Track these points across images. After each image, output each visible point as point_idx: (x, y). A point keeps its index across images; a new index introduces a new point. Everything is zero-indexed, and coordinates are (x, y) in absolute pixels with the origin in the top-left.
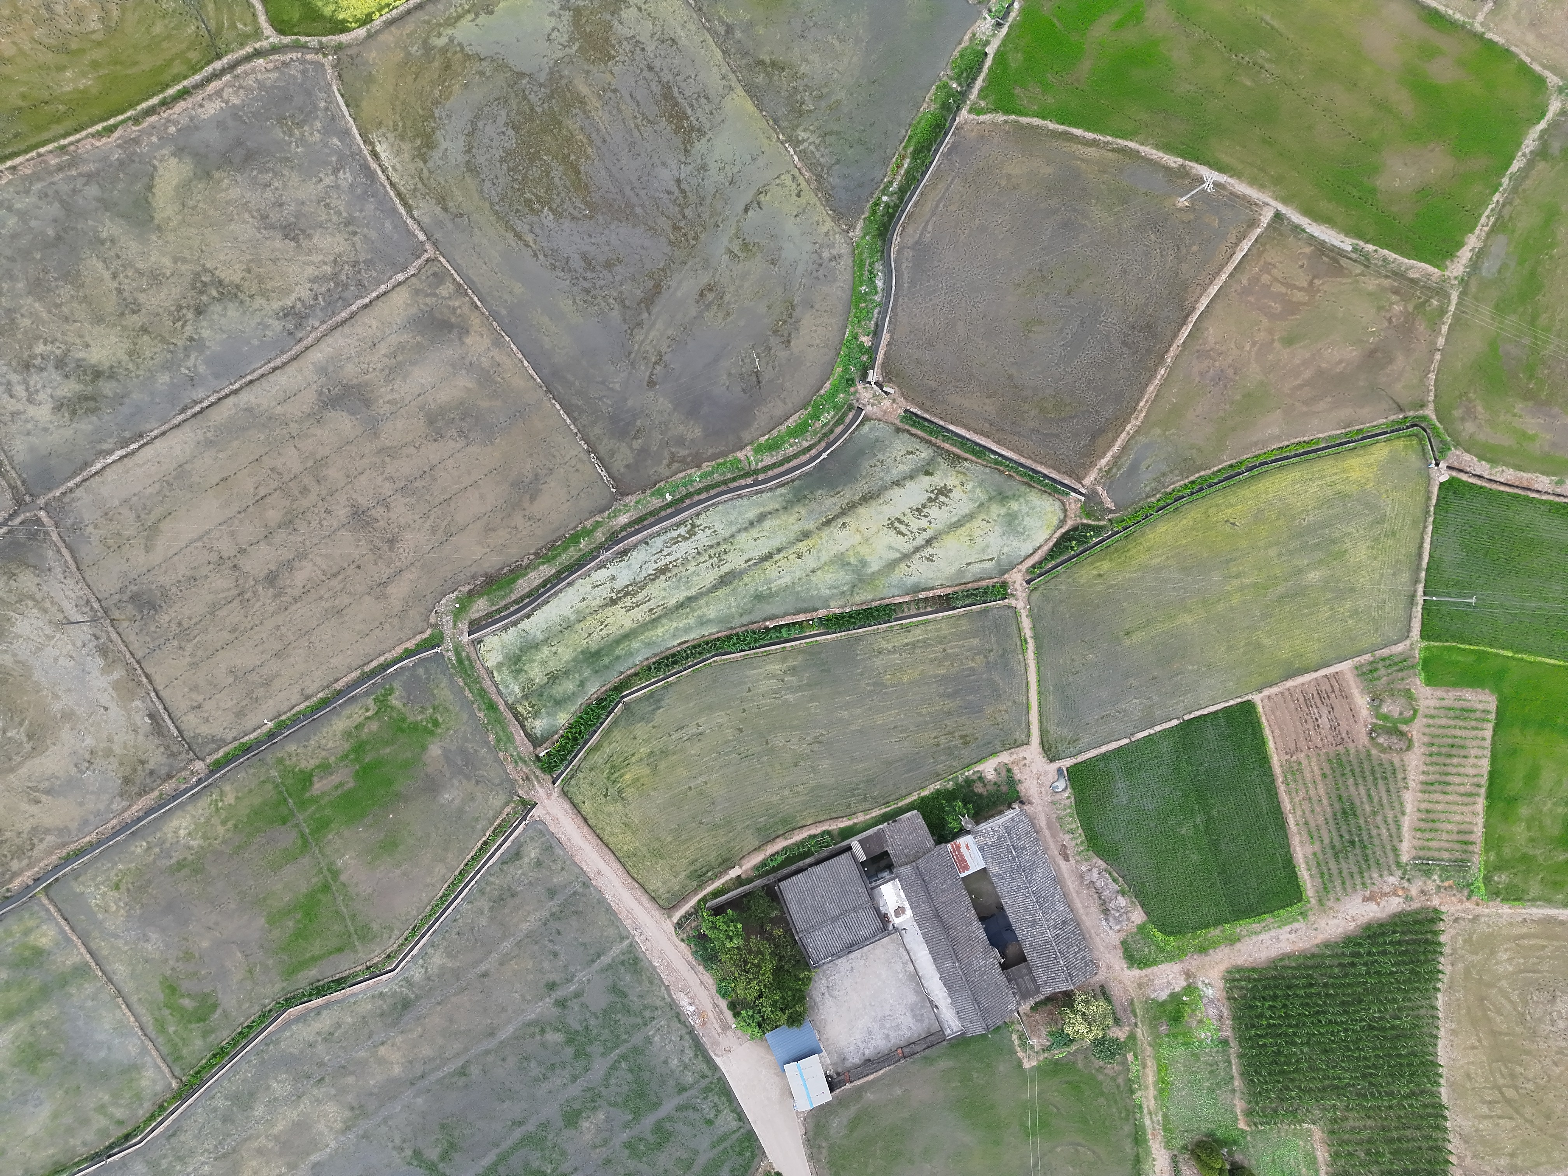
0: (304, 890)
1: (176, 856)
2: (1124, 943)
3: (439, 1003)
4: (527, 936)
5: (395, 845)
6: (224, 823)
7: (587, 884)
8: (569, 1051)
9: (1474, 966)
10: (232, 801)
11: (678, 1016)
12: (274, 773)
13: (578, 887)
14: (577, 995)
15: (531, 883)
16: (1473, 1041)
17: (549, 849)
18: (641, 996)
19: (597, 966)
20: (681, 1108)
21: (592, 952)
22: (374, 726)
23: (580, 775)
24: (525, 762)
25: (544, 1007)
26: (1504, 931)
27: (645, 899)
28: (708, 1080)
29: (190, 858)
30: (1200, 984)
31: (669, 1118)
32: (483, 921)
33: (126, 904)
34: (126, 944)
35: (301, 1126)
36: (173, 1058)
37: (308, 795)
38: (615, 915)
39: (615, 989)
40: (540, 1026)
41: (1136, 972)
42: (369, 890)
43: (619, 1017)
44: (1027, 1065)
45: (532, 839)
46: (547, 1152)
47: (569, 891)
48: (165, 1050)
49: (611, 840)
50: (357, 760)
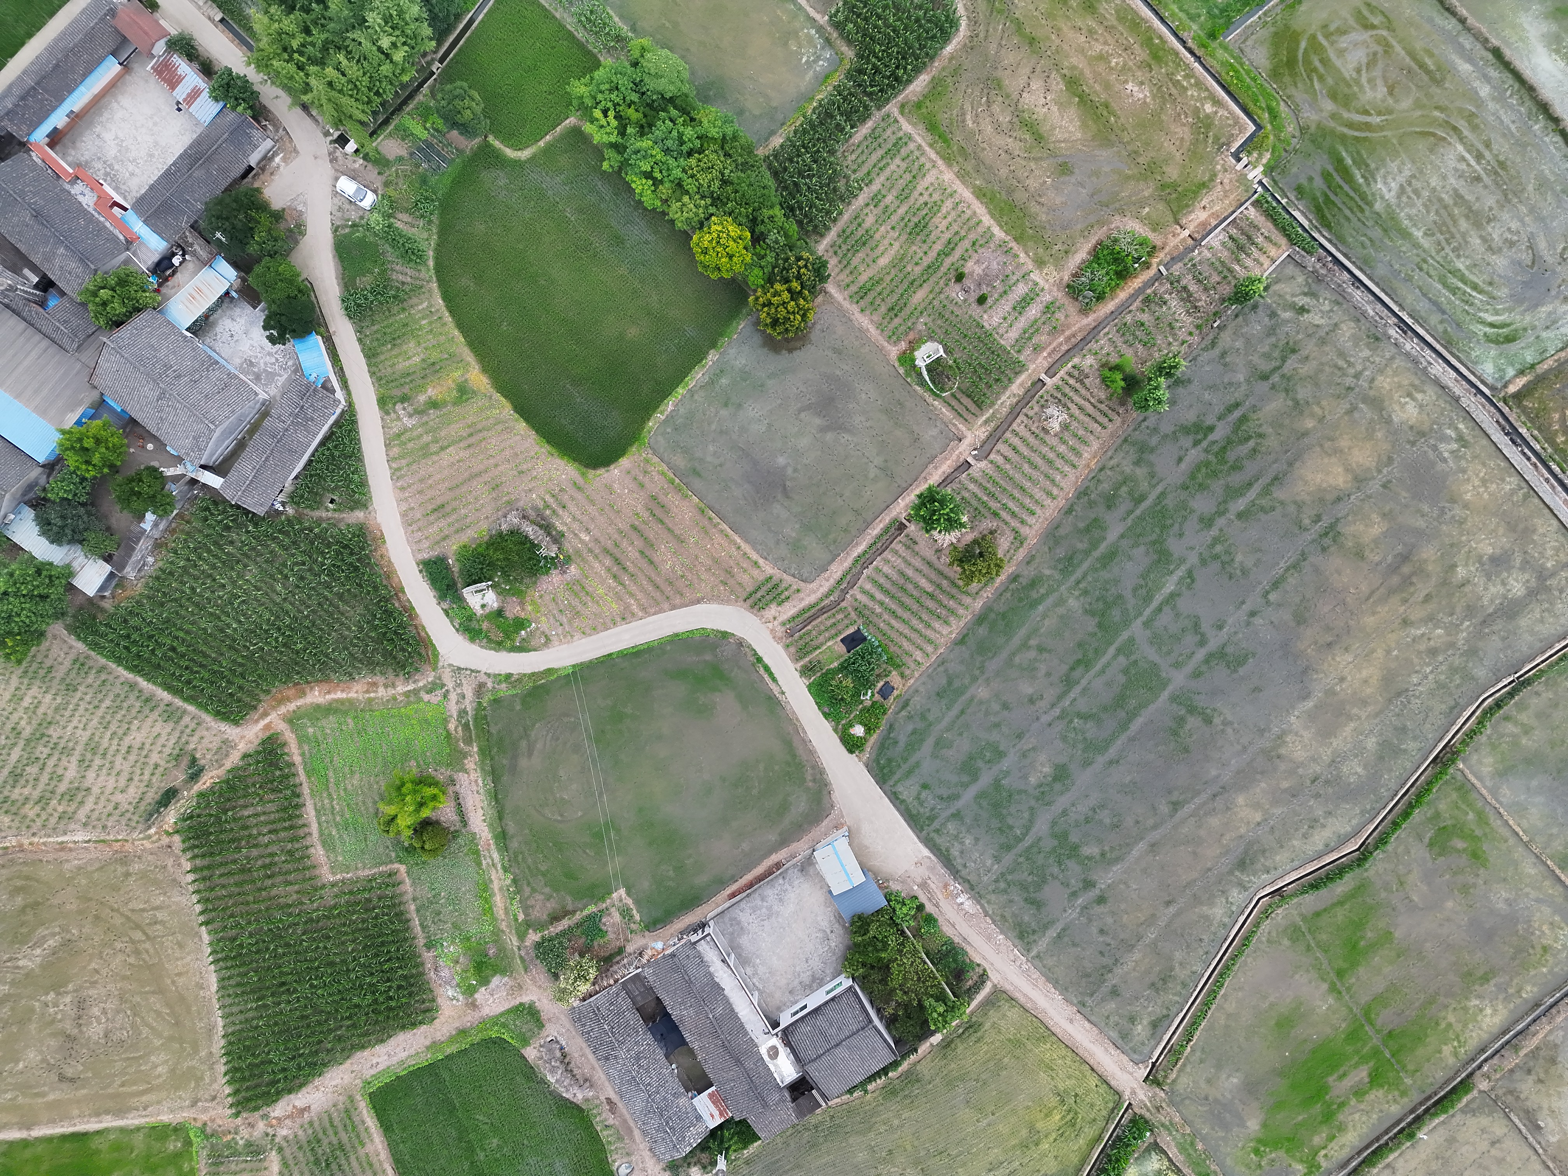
0: (1361, 970)
1: (1491, 987)
2: (540, 1025)
3: (1209, 870)
4: (1133, 946)
5: (1278, 1024)
6: (1450, 1025)
7: (1082, 1009)
8: (1074, 838)
9: (189, 1055)
10: (1445, 1048)
11: (972, 888)
12: (1408, 1081)
13: (1089, 1001)
14: (1074, 894)
15: (1137, 999)
16: (181, 981)
17: (1125, 1036)
18: (1011, 901)
19: (1059, 927)
20: (956, 797)
21: (1066, 939)
22: (1317, 1140)
23: (1104, 1113)
24: (1163, 1125)
25: (1105, 879)
26: (164, 1094)
27: (1022, 1000)
28: (932, 827)
29: (1477, 987)
30: (461, 998)
31: (965, 786)
32: (1178, 955)
33: (1533, 934)
34: (1527, 894)
35: (1326, 733)
36: (1465, 789)
37: (1371, 1064)
38: (1048, 980)
39: (1037, 904)
40: (1106, 860)
41: (526, 999)
42: (1297, 977)
43: (1030, 879)
44: (622, 892)
45: (1143, 1044)
46: (1080, 737)
47: (1098, 996)
48: (1474, 795)
49: (1064, 1051)
50: (1329, 1106)
